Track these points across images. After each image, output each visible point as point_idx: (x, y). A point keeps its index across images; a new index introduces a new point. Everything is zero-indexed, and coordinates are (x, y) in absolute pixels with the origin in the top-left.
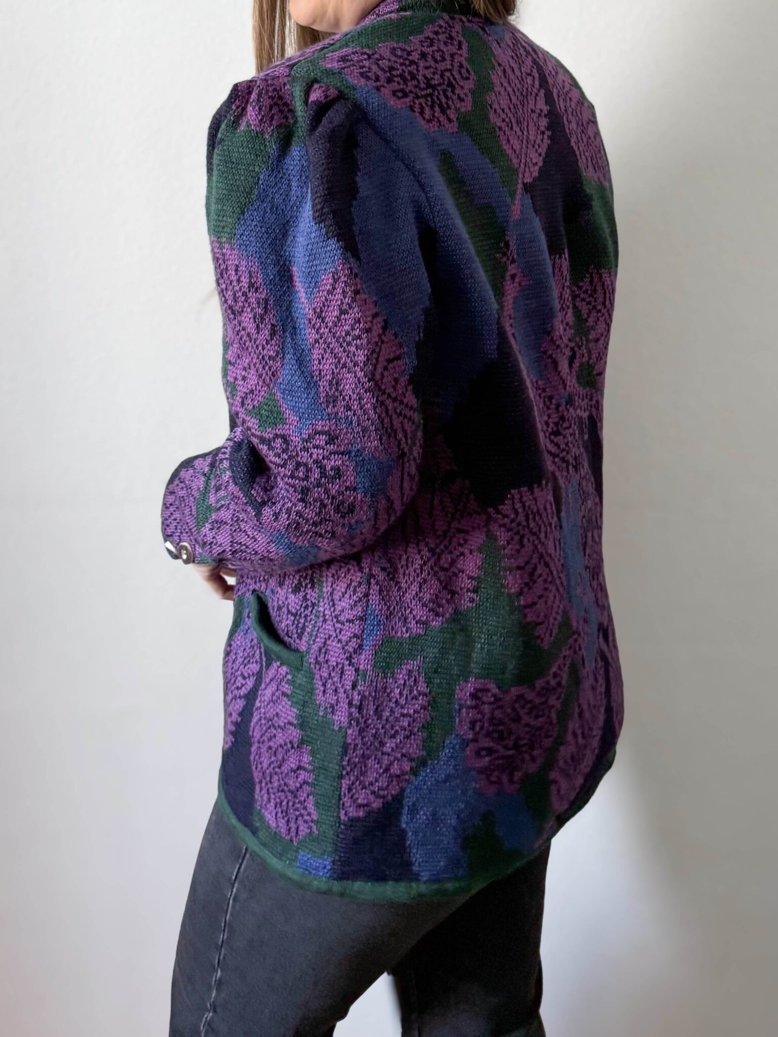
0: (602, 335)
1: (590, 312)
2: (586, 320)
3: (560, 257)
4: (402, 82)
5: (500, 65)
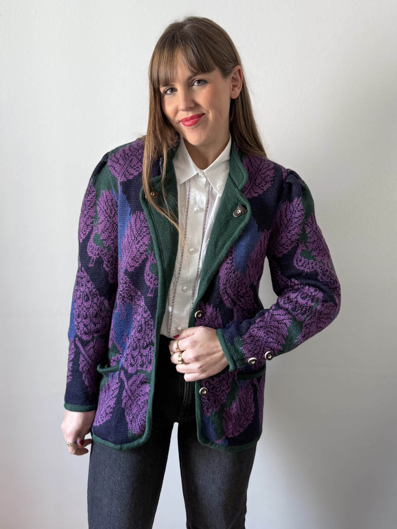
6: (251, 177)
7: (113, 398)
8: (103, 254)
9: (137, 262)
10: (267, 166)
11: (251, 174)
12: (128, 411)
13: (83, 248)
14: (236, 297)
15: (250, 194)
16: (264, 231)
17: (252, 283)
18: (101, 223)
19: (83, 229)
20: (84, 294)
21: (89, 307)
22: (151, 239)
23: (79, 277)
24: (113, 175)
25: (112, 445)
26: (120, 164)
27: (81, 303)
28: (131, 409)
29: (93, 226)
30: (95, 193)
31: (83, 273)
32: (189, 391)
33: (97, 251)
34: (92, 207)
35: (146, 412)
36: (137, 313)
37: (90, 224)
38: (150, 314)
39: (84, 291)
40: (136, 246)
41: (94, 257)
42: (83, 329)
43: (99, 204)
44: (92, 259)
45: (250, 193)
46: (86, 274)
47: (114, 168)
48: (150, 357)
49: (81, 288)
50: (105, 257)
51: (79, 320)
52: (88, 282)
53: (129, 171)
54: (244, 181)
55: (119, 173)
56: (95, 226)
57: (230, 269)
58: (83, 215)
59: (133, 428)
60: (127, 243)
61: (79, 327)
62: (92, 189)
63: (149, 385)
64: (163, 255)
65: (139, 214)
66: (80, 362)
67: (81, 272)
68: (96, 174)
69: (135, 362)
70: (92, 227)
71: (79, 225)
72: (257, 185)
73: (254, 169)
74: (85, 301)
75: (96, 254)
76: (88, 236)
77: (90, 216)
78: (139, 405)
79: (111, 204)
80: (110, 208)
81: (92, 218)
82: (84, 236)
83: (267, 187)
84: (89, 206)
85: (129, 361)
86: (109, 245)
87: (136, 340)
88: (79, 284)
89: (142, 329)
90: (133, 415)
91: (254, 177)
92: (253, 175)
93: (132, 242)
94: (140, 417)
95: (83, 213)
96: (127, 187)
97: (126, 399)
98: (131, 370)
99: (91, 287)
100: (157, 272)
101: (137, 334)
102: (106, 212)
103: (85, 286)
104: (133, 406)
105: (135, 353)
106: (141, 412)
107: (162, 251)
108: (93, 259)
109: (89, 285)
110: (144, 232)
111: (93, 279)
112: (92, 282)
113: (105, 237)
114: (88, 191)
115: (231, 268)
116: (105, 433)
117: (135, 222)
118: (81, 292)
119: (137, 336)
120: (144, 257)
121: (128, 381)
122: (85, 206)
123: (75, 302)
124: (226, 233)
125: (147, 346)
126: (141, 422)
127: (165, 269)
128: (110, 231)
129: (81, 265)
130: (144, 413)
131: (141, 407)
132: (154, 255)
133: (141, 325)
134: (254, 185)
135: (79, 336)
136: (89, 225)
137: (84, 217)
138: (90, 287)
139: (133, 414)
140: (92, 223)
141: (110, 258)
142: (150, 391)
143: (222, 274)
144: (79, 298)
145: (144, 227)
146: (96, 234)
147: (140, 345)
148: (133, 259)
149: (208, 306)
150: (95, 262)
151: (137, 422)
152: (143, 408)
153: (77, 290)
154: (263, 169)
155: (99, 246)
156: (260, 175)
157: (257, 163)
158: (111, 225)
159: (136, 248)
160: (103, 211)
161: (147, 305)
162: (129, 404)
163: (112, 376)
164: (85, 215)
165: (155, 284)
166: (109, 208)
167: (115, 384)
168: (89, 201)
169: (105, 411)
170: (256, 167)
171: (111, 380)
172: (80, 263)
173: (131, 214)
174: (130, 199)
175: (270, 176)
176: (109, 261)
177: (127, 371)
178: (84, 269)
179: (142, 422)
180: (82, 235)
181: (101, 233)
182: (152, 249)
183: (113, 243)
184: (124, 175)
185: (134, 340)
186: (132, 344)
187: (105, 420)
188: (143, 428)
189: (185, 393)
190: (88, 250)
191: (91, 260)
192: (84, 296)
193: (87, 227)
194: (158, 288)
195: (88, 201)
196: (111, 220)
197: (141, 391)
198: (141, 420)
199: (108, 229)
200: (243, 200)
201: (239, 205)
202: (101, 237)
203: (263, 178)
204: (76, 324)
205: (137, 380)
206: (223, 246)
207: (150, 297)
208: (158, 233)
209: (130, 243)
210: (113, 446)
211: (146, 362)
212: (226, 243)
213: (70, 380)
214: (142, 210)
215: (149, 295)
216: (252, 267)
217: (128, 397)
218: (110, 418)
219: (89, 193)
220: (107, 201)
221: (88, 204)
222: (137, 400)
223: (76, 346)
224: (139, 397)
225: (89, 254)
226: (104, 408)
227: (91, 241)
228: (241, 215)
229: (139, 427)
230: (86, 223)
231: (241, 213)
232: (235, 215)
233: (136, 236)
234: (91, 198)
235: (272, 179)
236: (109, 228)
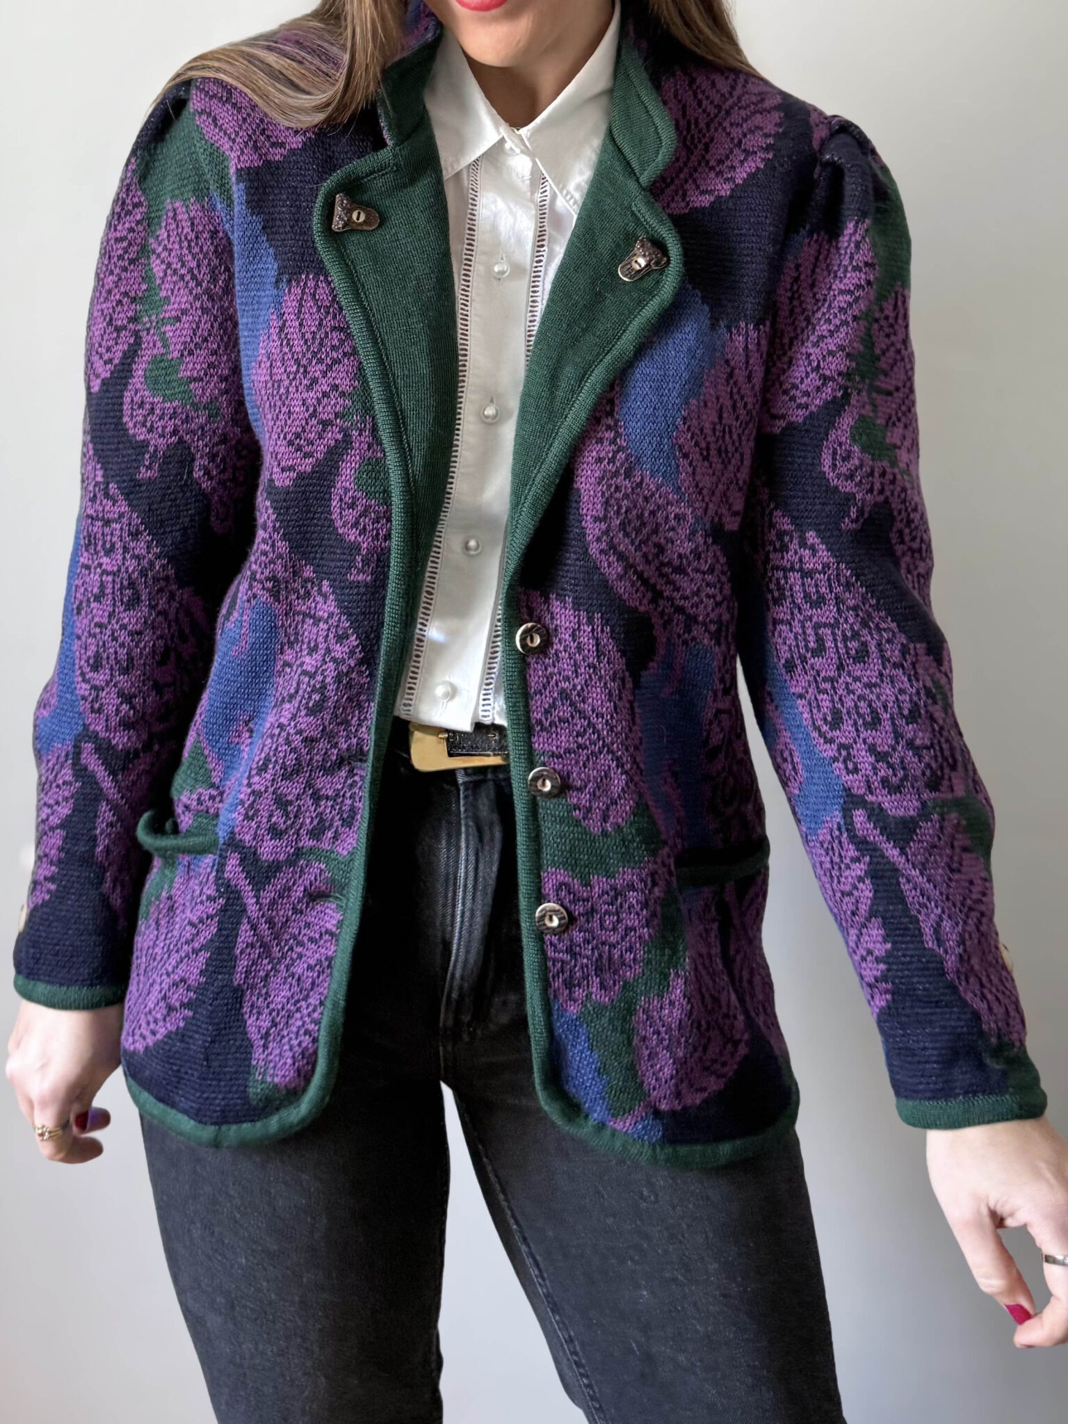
6: (693, 136)
7: (196, 952)
8: (193, 432)
9: (307, 455)
10: (754, 99)
11: (693, 127)
12: (255, 998)
13: (106, 411)
14: (653, 567)
15: (683, 200)
16: (738, 327)
17: (716, 519)
18: (178, 319)
19: (104, 343)
20: (118, 580)
21: (138, 627)
22: (360, 372)
23: (97, 518)
24: (212, 145)
25: (186, 1124)
26: (234, 105)
27: (106, 614)
28: (266, 993)
29: (139, 331)
30: (143, 209)
31: (114, 505)
32: (472, 911)
33: (170, 419)
34: (132, 261)
35: (322, 1003)
36: (297, 640)
37: (129, 322)
38: (358, 646)
39: (119, 571)
40: (305, 395)
41: (158, 443)
42: (117, 710)
43: (160, 249)
44: (151, 449)
45: (684, 195)
46: (124, 508)
47: (215, 120)
48: (348, 802)
49: (105, 560)
50: (198, 440)
51: (100, 678)
52: (135, 535)
53: (269, 133)
54: (660, 156)
55: (233, 136)
56: (148, 330)
57: (612, 460)
58: (101, 292)
59: (272, 1065)
60: (270, 385)
61: (101, 704)
62: (134, 196)
63: (334, 906)
64: (406, 429)
65: (311, 284)
66: (98, 831)
67: (105, 501)
68: (150, 142)
69: (289, 822)
70: (136, 334)
71: (89, 327)
72: (711, 164)
73: (704, 111)
74: (122, 609)
75: (167, 430)
76: (120, 368)
77: (126, 294)
78: (299, 979)
79: (212, 248)
80: (209, 265)
81: (134, 300)
82: (109, 366)
83: (748, 169)
84: (120, 257)
85: (265, 820)
86: (214, 399)
87: (297, 740)
88: (96, 545)
89: (324, 699)
90: (274, 1014)
91: (704, 136)
92: (700, 131)
93: (287, 383)
94: (300, 1023)
95: (103, 286)
96: (265, 188)
97: (250, 954)
98: (268, 850)
99: (149, 553)
100: (387, 493)
101: (305, 721)
102: (194, 277)
103: (121, 551)
104: (275, 981)
105: (292, 789)
106: (303, 1004)
107: (403, 418)
108: (155, 451)
109: (140, 547)
110: (333, 348)
111: (155, 524)
112: (149, 535)
113: (198, 367)
114: (120, 203)
115: (614, 457)
116: (164, 1079)
117: (300, 312)
118: (108, 574)
119: (303, 726)
120: (332, 436)
121: (258, 890)
122: (110, 257)
123: (79, 613)
124: (590, 339)
125: (341, 762)
126: (300, 1042)
127: (415, 481)
128: (215, 346)
129: (103, 476)
130: (315, 1006)
131: (308, 985)
132: (374, 429)
133: (324, 687)
134: (700, 164)
135: (96, 736)
136: (125, 328)
137: (106, 299)
138: (143, 552)
139: (274, 1010)
140: (133, 320)
141: (217, 444)
142: (340, 924)
143: (587, 483)
144: (97, 598)
145: (334, 329)
146: (156, 361)
147: (311, 759)
148: (291, 443)
149: (556, 606)
150: (164, 463)
151: (286, 1040)
152: (312, 989)
153: (88, 567)
154: (740, 108)
155: (176, 403)
156: (724, 129)
157: (718, 91)
158: (216, 325)
159: (303, 404)
160: (182, 277)
161: (350, 615)
162: (262, 974)
163: (189, 866)
164: (109, 292)
165: (378, 534)
166: (206, 262)
167: (202, 902)
168: (122, 239)
169: (164, 998)
170: (712, 102)
171: (183, 884)
172: (99, 466)
173: (283, 285)
174: (274, 230)
175: (765, 131)
176: (212, 457)
177: (255, 853)
178: (119, 488)
179: (306, 1040)
180: (99, 364)
181: (182, 355)
182: (368, 409)
183: (226, 392)
184: (251, 144)
185: (288, 742)
186: (282, 755)
187: (162, 1032)
188: (308, 1063)
189: (458, 919)
190: (125, 419)
191: (147, 456)
192: (121, 589)
193: (115, 335)
194: (389, 550)
195: (117, 240)
196: (213, 307)
197: (308, 925)
198: (302, 1032)
199: (206, 340)
200: (653, 222)
201: (642, 241)
202: (182, 368)
203: (736, 141)
204: (87, 693)
205: (294, 884)
206: (581, 382)
207: (358, 585)
208: (386, 354)
209: (279, 387)
210: (189, 1127)
211: (332, 819)
212: (592, 372)
213: (47, 897)
214: (321, 270)
215: (355, 576)
216: (706, 458)
217: (260, 947)
218: (182, 1024)
219: (123, 209)
220: (197, 238)
221: (120, 252)
222: (292, 959)
223: (81, 772)
224: (299, 949)
225: (134, 435)
226: (157, 987)
227: (139, 386)
228: (648, 274)
229: (293, 1057)
230: (111, 319)
231: (646, 266)
232: (626, 276)
233: (304, 362)
234: (131, 230)
235: (771, 141)
236: (210, 335)
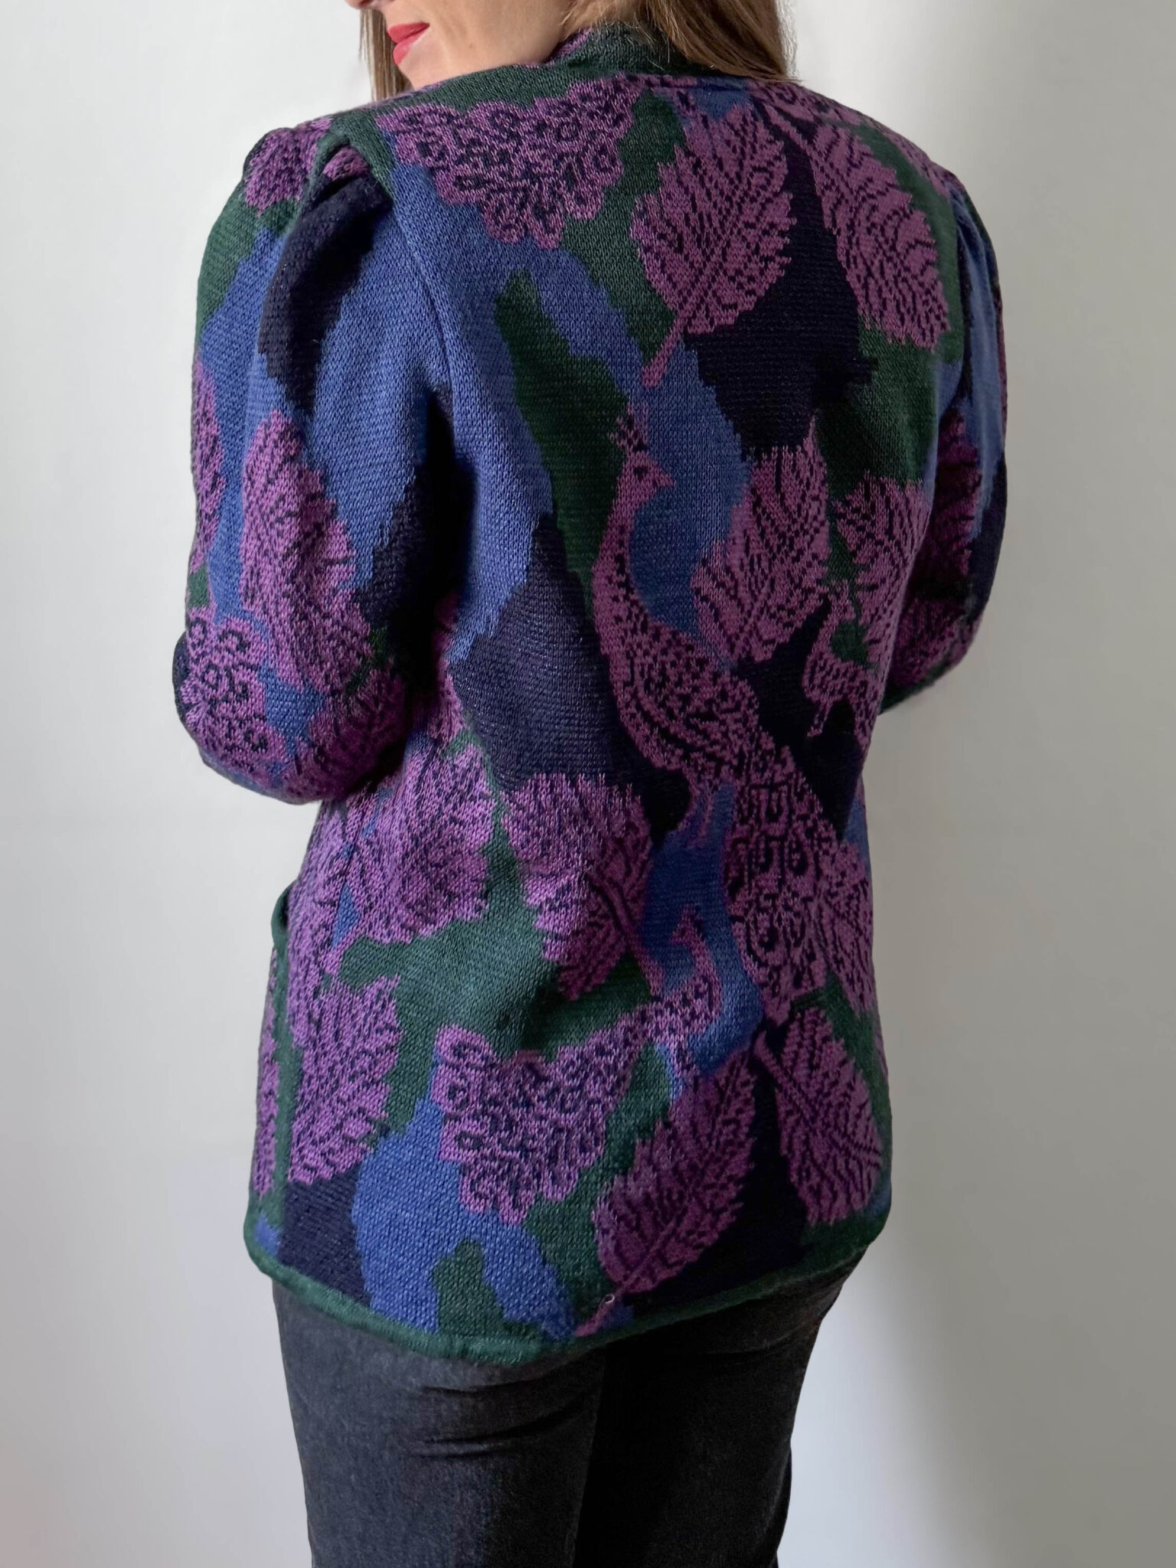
0: (883, 581)
1: (863, 541)
2: (854, 554)
3: (793, 450)
4: (481, 165)
5: (688, 154)
